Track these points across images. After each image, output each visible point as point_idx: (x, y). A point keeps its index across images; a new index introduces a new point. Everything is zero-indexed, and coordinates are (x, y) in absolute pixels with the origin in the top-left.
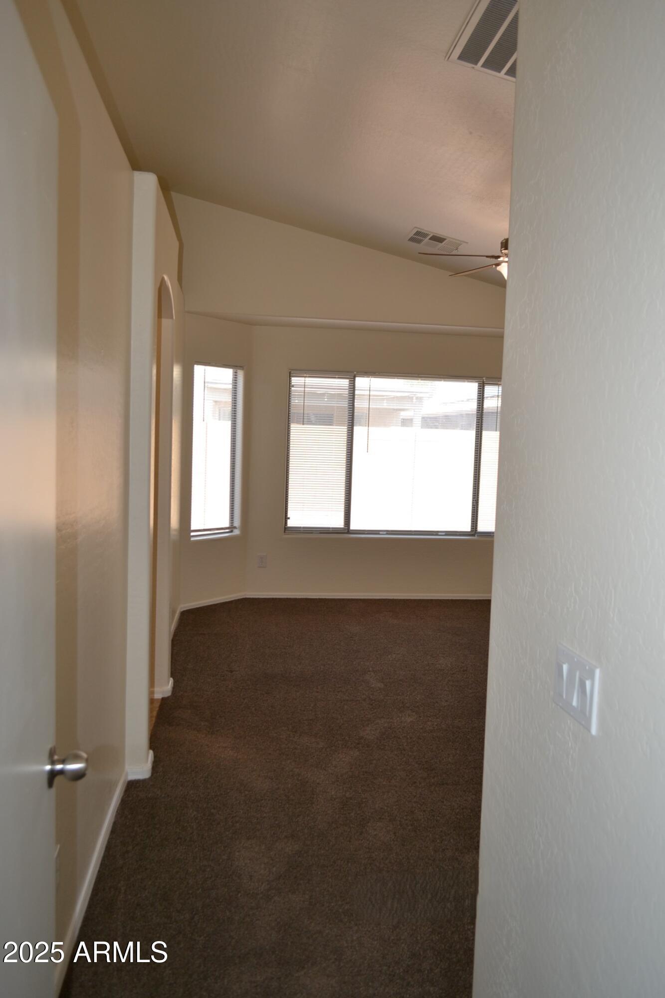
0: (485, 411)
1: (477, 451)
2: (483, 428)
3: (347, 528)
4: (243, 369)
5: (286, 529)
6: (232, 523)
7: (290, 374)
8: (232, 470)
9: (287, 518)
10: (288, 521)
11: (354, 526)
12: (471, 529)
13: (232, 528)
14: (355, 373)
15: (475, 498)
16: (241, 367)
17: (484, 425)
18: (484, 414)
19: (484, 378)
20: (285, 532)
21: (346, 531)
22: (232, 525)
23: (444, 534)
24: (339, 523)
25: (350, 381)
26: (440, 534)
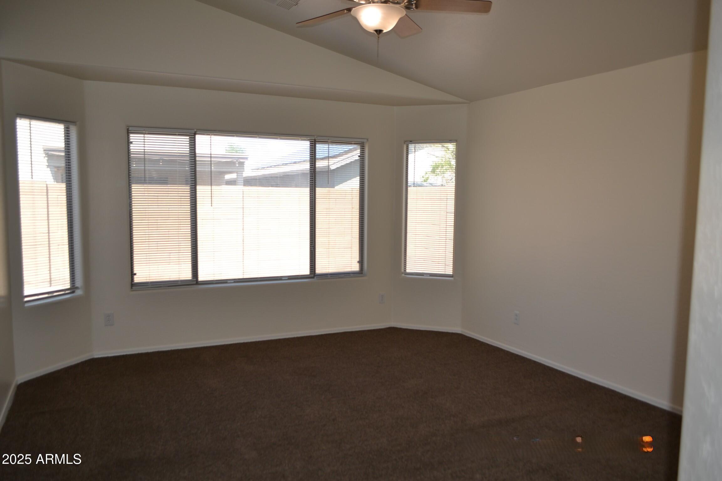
0: (317, 170)
1: (312, 202)
2: (316, 186)
3: (195, 279)
4: (76, 125)
5: (133, 285)
6: (73, 284)
7: (128, 130)
8: (70, 229)
9: (133, 274)
10: (135, 276)
11: (201, 278)
12: (310, 272)
13: (73, 289)
14: (196, 130)
15: (312, 244)
16: (73, 123)
17: (317, 183)
18: (316, 173)
19: (316, 137)
20: (132, 288)
21: (195, 283)
22: (73, 286)
23: (287, 278)
24: (187, 275)
25: (190, 138)
26: (283, 279)
